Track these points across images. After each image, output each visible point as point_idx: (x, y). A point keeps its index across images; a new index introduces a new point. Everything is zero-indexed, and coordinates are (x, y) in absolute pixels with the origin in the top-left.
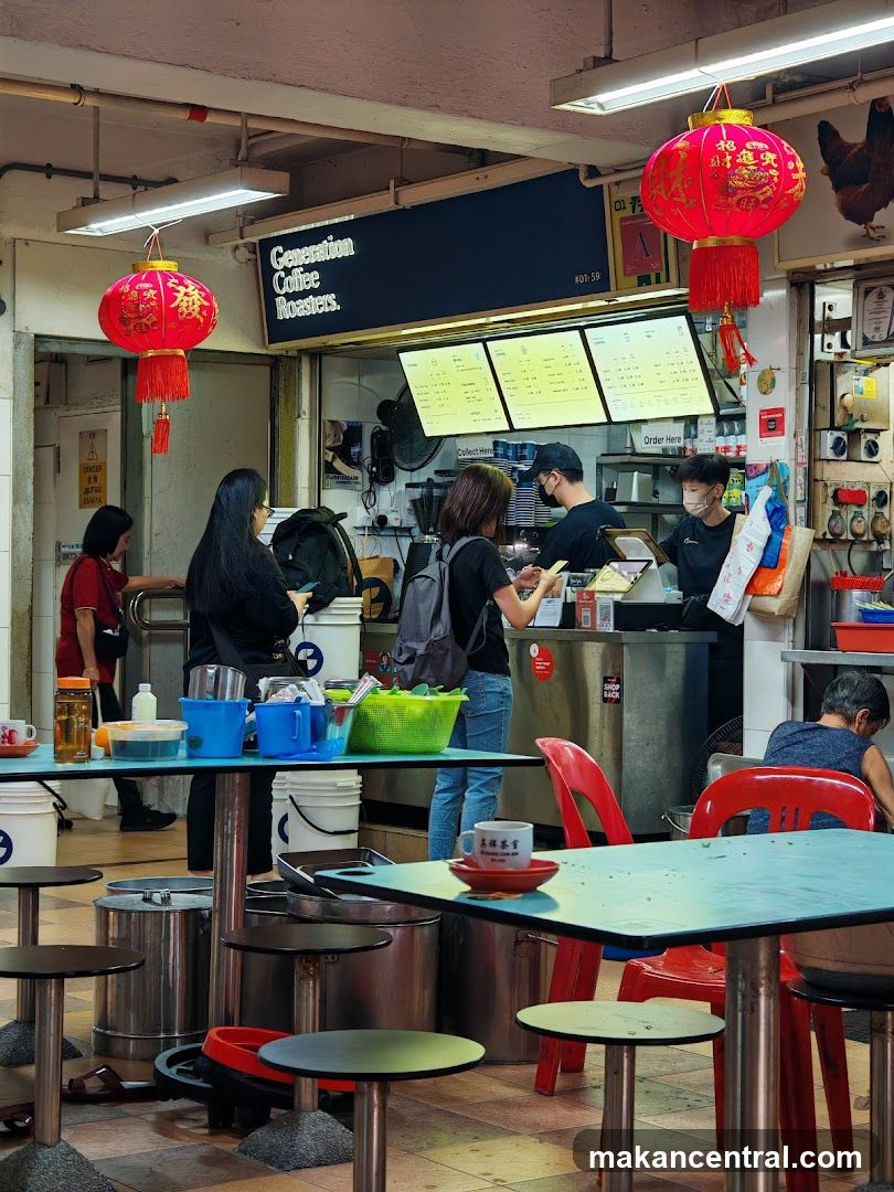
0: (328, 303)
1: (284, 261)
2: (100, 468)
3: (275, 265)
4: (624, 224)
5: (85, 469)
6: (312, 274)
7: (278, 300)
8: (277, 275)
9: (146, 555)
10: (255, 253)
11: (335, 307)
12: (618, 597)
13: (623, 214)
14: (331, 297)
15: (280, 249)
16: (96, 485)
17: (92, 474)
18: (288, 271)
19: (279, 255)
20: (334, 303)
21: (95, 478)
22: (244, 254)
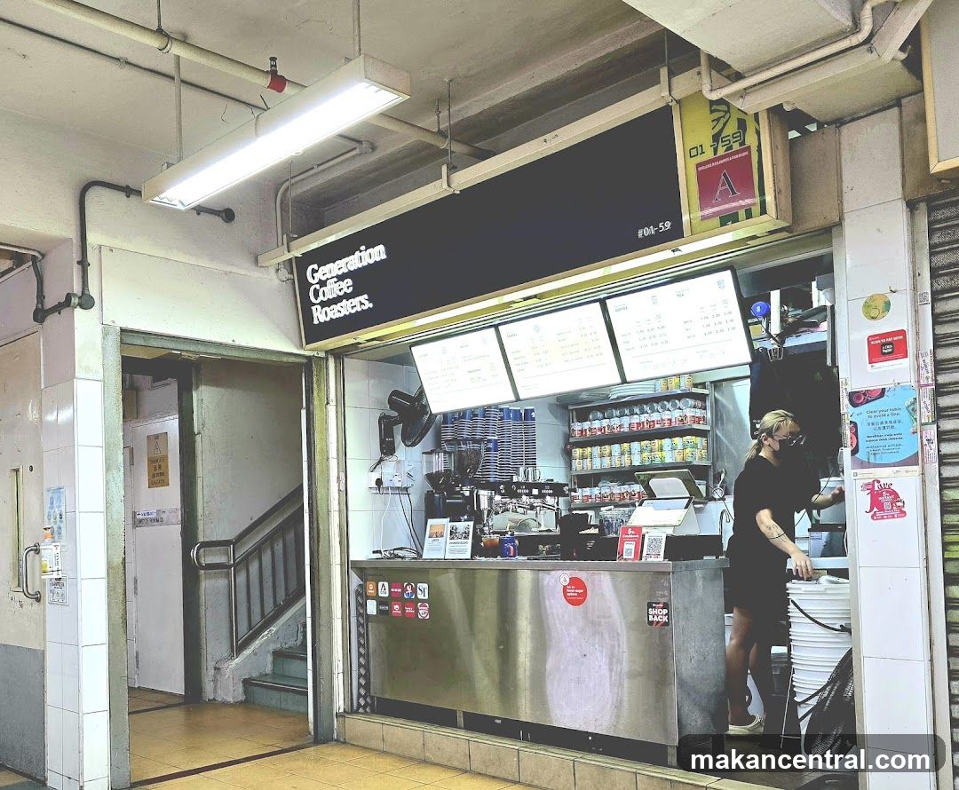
0: (362, 303)
1: (318, 276)
2: (165, 458)
3: (310, 280)
4: (700, 169)
5: (152, 461)
6: (346, 281)
7: (314, 308)
8: (312, 289)
9: (200, 517)
10: (292, 273)
11: (368, 305)
12: (670, 531)
13: (700, 159)
14: (363, 298)
15: (315, 266)
16: (161, 471)
17: (157, 464)
18: (323, 283)
19: (314, 271)
20: (366, 302)
21: (160, 467)
22: (284, 274)
